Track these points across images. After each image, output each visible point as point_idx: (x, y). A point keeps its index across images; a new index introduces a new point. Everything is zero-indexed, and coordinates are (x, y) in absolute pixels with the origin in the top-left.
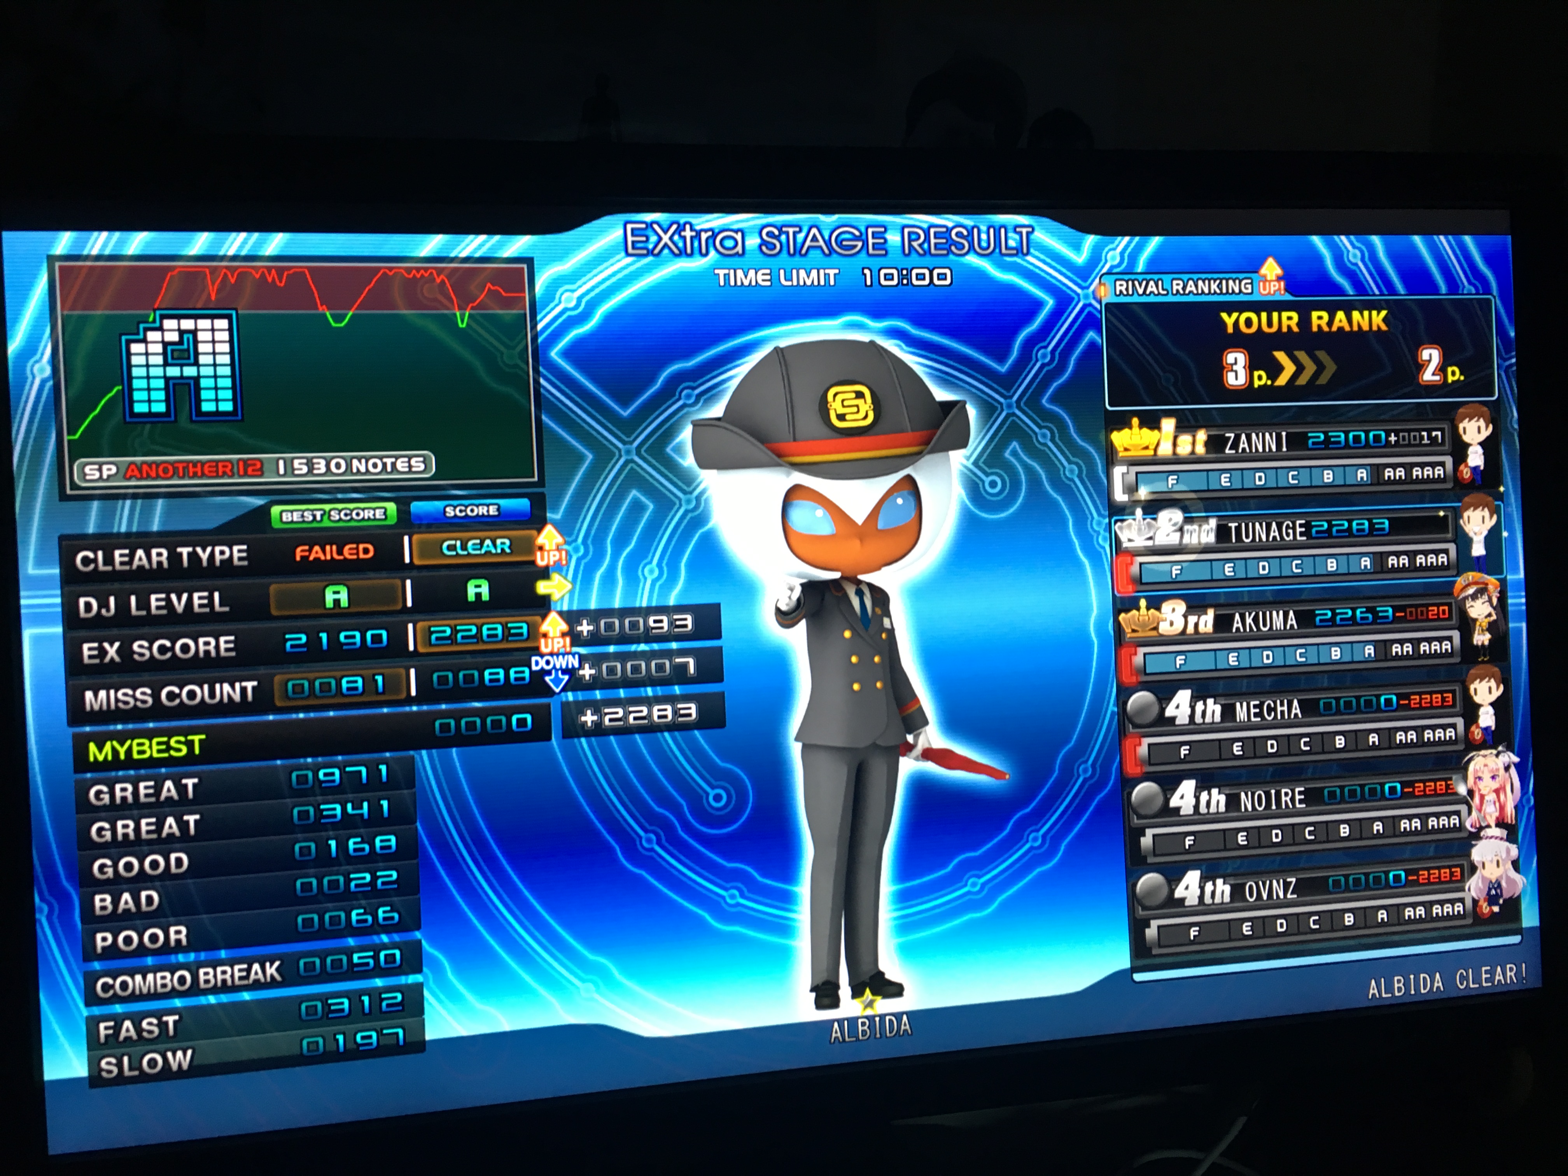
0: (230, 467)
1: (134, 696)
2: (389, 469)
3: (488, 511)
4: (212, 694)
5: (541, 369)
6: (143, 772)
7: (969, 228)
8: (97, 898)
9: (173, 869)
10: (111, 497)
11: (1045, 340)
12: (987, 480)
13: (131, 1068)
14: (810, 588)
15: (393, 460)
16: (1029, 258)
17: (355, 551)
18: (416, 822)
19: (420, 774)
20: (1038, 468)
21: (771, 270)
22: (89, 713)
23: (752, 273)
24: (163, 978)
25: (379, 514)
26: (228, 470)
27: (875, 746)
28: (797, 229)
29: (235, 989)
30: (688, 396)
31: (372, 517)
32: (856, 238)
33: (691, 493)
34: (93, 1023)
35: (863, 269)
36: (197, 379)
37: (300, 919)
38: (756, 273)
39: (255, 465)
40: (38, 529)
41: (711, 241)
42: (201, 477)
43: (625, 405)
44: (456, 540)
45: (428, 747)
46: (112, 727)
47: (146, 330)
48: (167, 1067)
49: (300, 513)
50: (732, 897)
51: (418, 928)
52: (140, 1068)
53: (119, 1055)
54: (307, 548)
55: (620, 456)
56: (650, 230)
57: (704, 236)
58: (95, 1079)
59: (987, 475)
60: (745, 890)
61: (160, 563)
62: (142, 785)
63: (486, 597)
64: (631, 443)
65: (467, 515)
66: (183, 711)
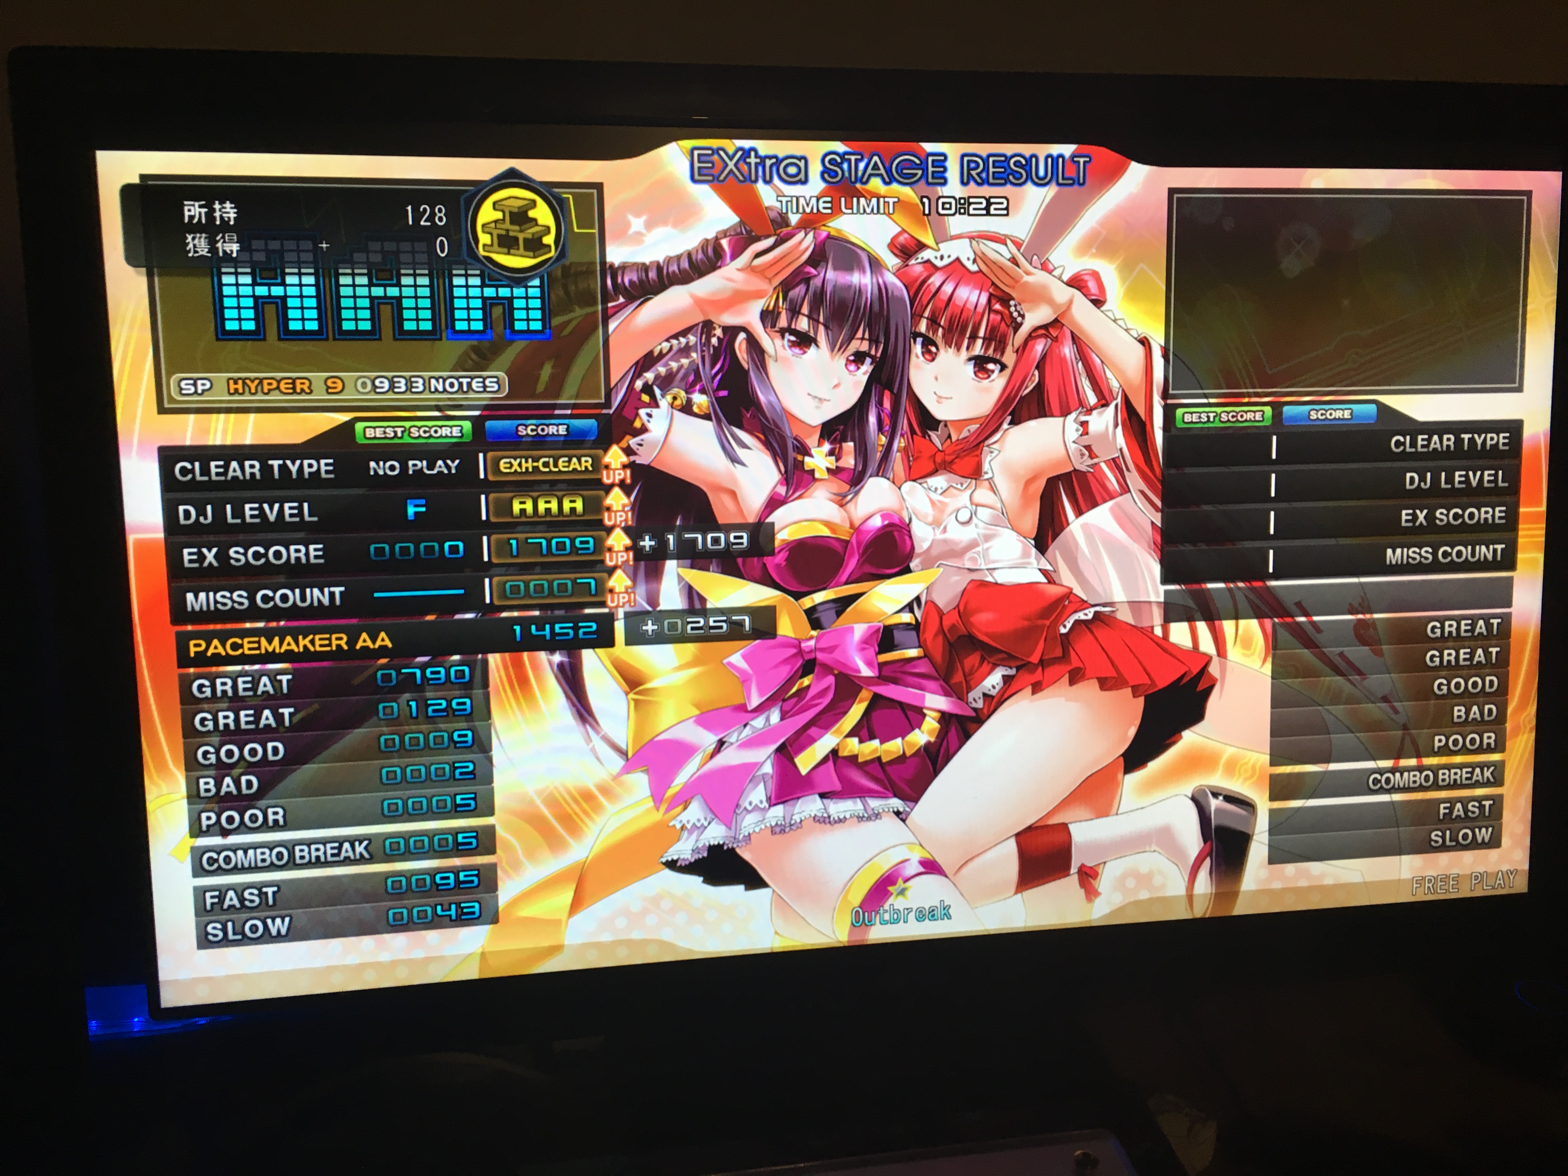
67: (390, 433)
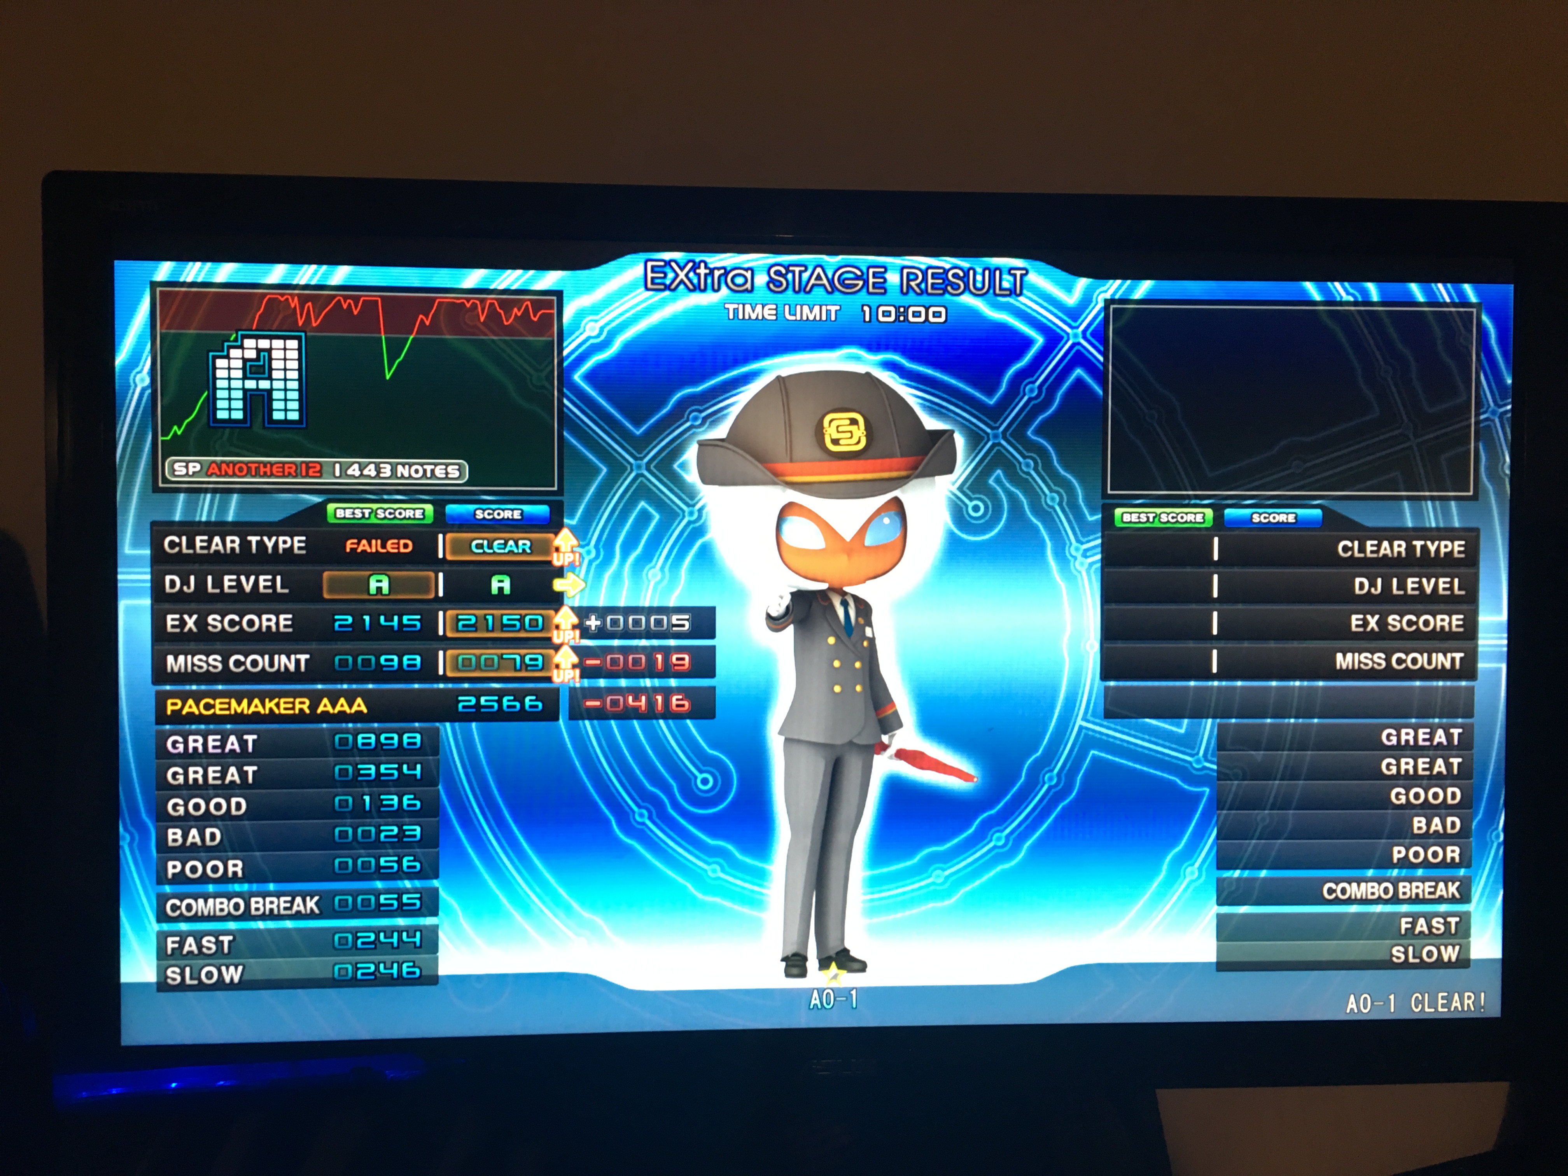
0: (294, 468)
1: (207, 662)
2: (429, 475)
3: (512, 515)
4: (272, 665)
5: (565, 390)
6: (212, 727)
7: (966, 270)
8: (170, 831)
9: (234, 812)
10: (195, 491)
11: (1033, 376)
12: (971, 504)
13: (191, 978)
14: (799, 596)
15: (433, 467)
16: (1021, 299)
17: (396, 546)
18: (437, 785)
19: (443, 743)
20: (1021, 497)
21: (777, 305)
22: (169, 673)
23: (759, 307)
24: (222, 903)
25: (418, 513)
26: (292, 471)
27: (851, 743)
28: (803, 269)
29: (280, 917)
30: (696, 419)
31: (412, 517)
32: (857, 278)
33: (694, 506)
34: (162, 937)
35: (863, 306)
36: (270, 391)
37: (337, 861)
38: (763, 308)
39: (315, 467)
40: (134, 516)
41: (723, 279)
42: (269, 477)
43: (637, 423)
44: (483, 539)
45: (452, 720)
46: (188, 687)
47: (229, 347)
48: (221, 979)
49: (352, 510)
50: (713, 870)
51: (436, 877)
52: (199, 979)
53: (182, 966)
54: (356, 541)
55: (632, 470)
56: (668, 267)
57: (717, 273)
58: (163, 986)
59: (971, 499)
60: (725, 864)
61: (233, 549)
62: (211, 738)
63: (507, 591)
64: (642, 459)
65: (494, 518)
66: (247, 677)
67: (359, 514)
